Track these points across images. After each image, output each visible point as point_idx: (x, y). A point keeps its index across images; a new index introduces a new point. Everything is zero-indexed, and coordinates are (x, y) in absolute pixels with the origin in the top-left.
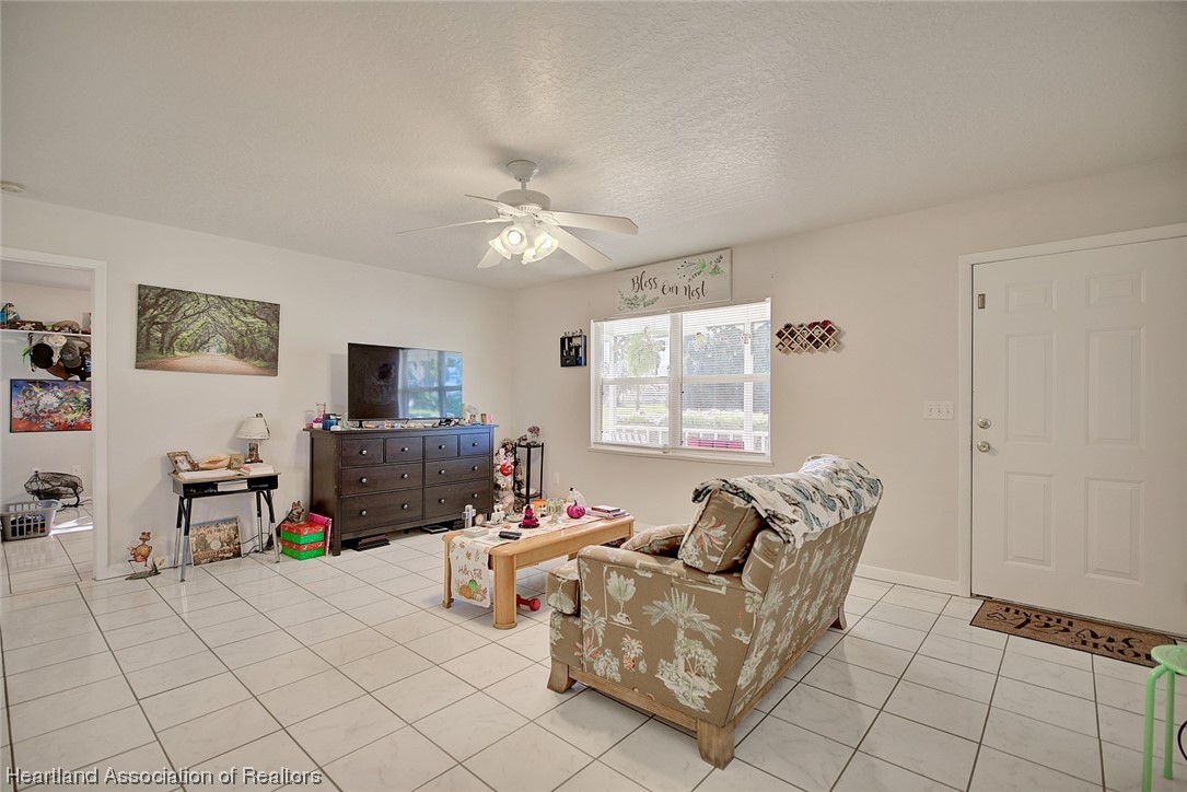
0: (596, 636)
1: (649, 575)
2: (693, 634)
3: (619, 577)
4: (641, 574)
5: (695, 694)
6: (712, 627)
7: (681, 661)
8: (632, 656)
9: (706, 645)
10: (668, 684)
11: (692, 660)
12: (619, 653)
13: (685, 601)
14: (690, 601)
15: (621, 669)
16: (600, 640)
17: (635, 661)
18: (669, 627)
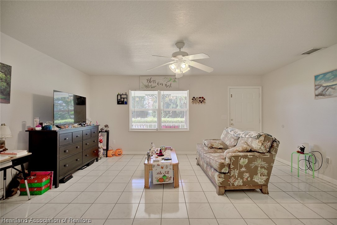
0: (235, 176)
1: (252, 157)
2: (262, 167)
3: (243, 159)
4: (250, 157)
5: (263, 180)
6: (266, 164)
7: (259, 174)
8: (246, 177)
9: (265, 169)
10: (256, 181)
11: (262, 173)
12: (242, 178)
13: (260, 160)
14: (261, 160)
15: (243, 182)
16: (237, 177)
17: (247, 179)
18: (256, 168)
